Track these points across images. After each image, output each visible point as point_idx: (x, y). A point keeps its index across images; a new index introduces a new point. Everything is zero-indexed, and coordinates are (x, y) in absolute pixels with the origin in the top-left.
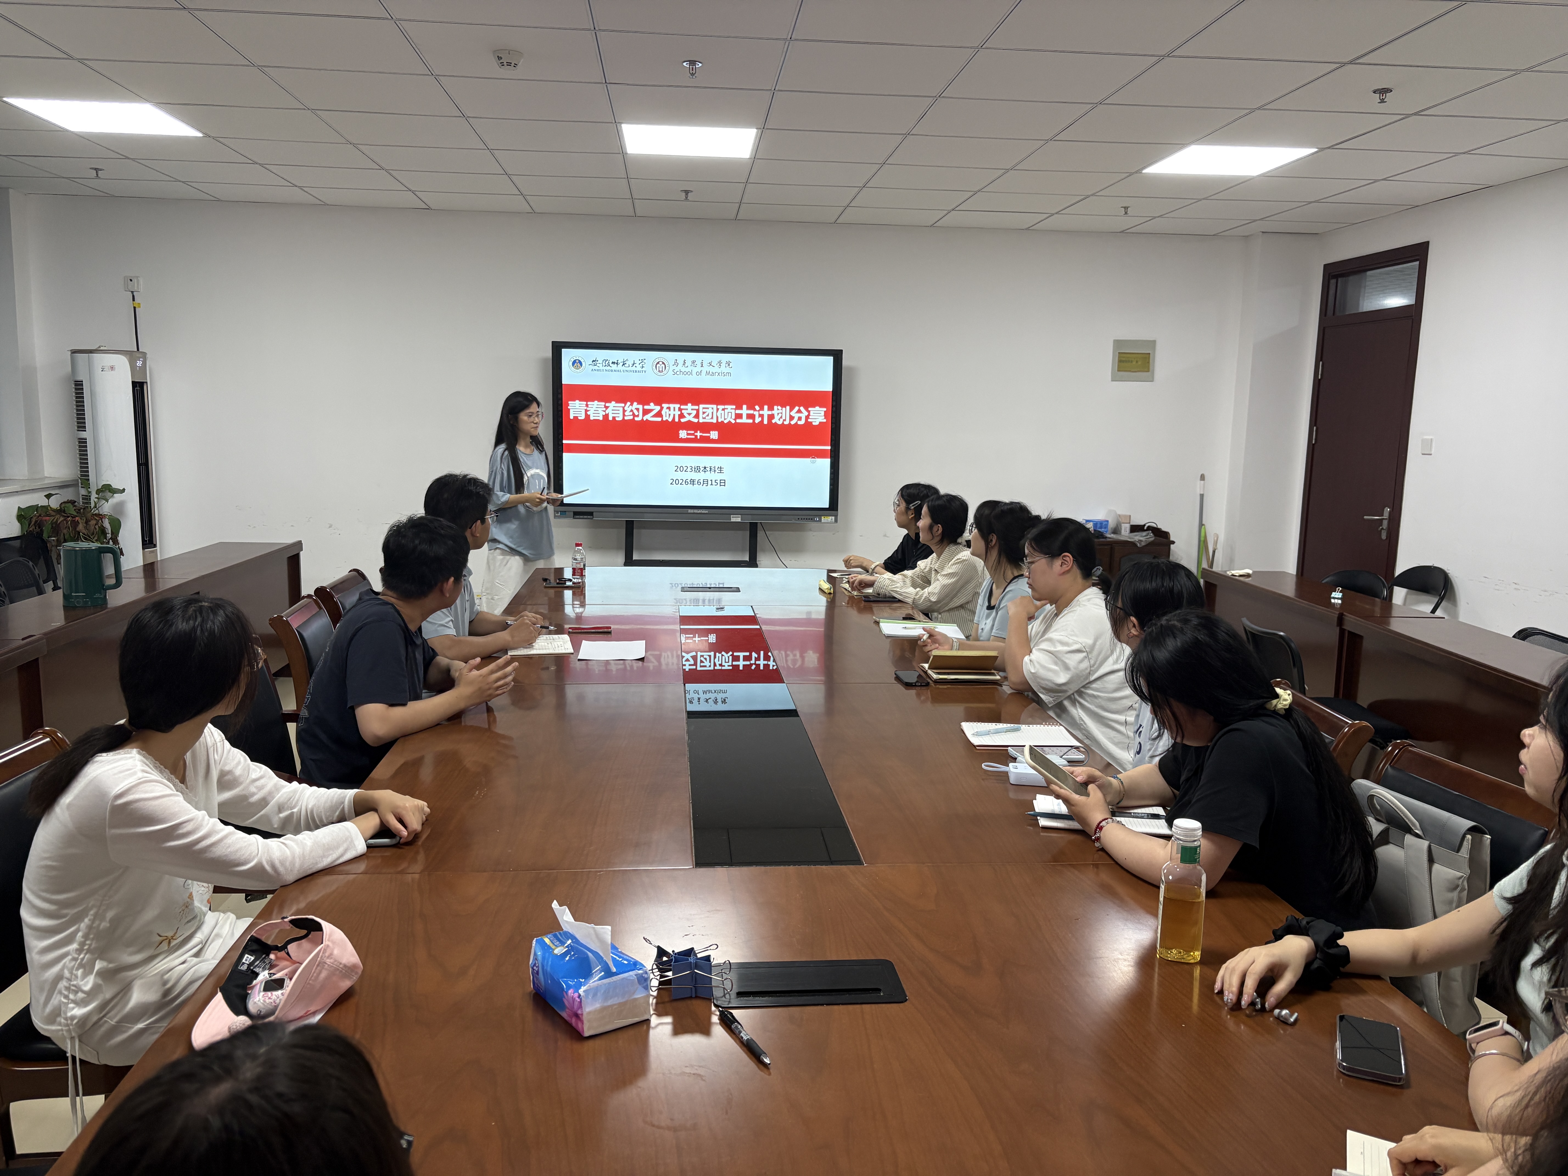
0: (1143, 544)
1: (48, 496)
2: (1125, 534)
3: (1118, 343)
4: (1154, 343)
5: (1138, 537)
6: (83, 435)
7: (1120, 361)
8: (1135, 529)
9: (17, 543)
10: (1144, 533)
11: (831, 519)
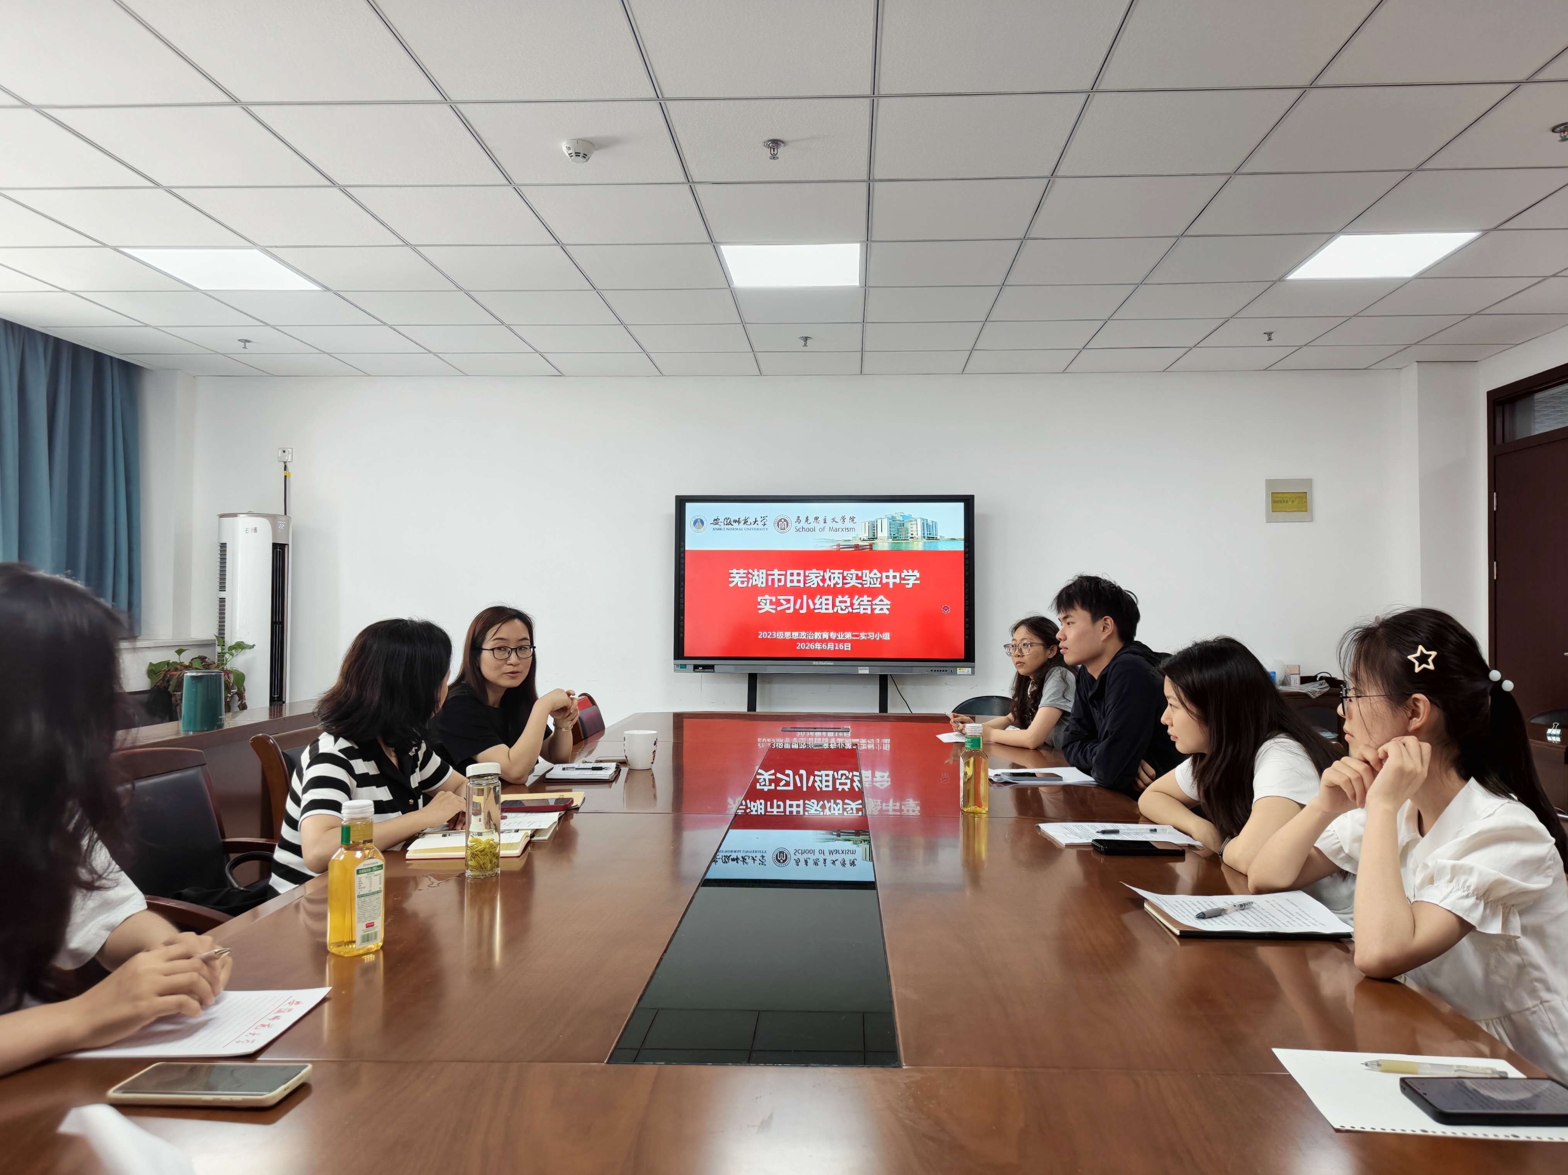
0: (1318, 695)
1: (179, 652)
2: (1295, 686)
3: (1270, 483)
4: (1309, 482)
5: (1308, 688)
6: (223, 595)
7: (1274, 502)
8: (1305, 680)
9: (145, 697)
10: (1317, 684)
11: (967, 671)
